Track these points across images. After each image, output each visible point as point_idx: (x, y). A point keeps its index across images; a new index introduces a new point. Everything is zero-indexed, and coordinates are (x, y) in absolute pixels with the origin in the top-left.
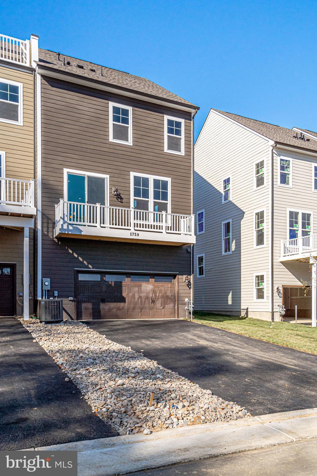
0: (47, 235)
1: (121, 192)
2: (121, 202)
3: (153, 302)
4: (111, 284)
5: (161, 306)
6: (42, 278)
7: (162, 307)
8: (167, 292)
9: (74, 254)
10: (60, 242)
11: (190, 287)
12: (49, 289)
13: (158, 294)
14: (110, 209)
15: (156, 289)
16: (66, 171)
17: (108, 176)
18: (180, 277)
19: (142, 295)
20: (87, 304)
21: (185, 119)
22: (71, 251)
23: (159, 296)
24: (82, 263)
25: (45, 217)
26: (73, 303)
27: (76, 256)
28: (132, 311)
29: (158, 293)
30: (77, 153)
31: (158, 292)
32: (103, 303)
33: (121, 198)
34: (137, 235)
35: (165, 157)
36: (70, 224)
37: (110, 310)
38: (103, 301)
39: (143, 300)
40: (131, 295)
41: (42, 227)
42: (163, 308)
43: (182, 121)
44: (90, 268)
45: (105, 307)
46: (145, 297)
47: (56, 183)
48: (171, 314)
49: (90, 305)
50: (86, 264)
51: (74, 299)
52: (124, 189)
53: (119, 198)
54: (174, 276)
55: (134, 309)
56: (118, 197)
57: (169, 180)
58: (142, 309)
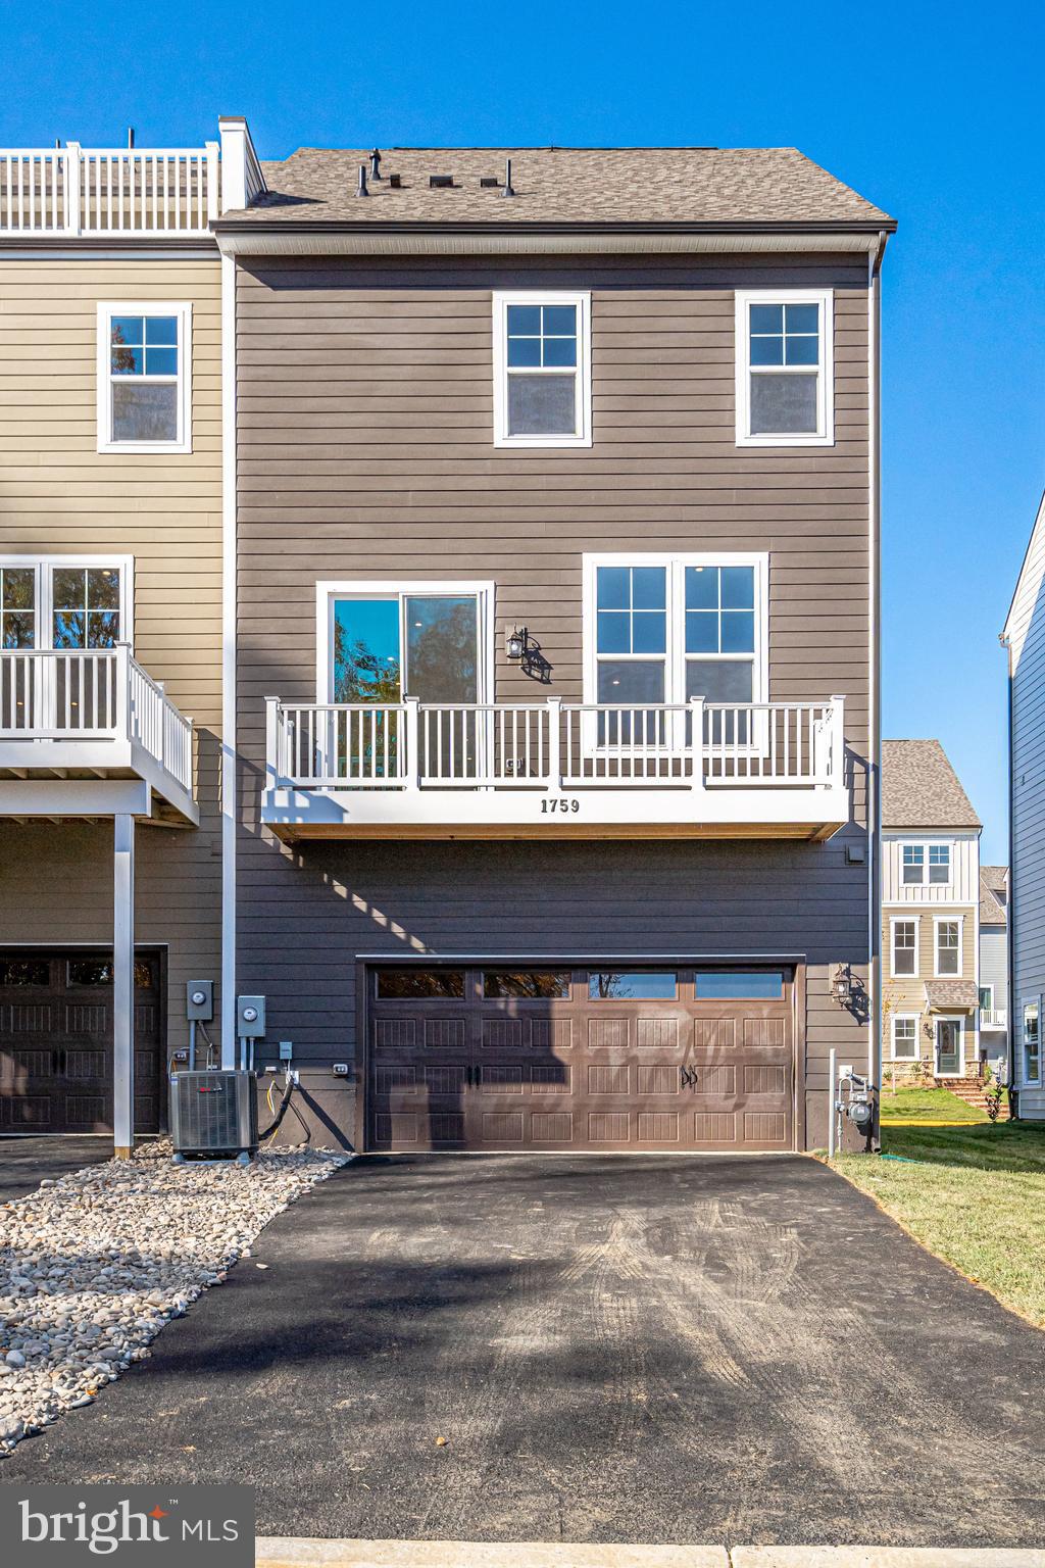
0: (257, 837)
1: (542, 640)
2: (541, 680)
3: (689, 1079)
4: (505, 1011)
5: (726, 1098)
6: (237, 996)
7: (733, 1101)
8: (755, 1039)
9: (355, 898)
10: (301, 858)
11: (861, 1013)
12: (261, 1032)
13: (711, 1049)
14: (497, 713)
15: (704, 1028)
16: (324, 589)
17: (488, 585)
18: (813, 971)
19: (640, 1052)
20: (408, 1089)
21: (837, 284)
22: (341, 890)
23: (715, 1057)
24: (387, 930)
25: (246, 771)
26: (354, 1085)
27: (362, 905)
28: (595, 1119)
29: (712, 1041)
30: (370, 514)
31: (713, 1037)
32: (474, 1086)
33: (544, 666)
34: (570, 807)
35: (739, 465)
36: (296, 788)
37: (502, 1111)
38: (474, 1077)
39: (645, 1074)
40: (590, 1051)
41: (239, 808)
42: (738, 1106)
43: (822, 298)
44: (415, 951)
45: (481, 1100)
46: (654, 1062)
47: (286, 641)
48: (777, 1131)
49: (421, 1094)
50: (402, 936)
51: (354, 1071)
52: (554, 625)
53: (535, 664)
54: (788, 969)
55: (603, 1109)
56: (530, 664)
57: (758, 561)
58: (638, 1109)
